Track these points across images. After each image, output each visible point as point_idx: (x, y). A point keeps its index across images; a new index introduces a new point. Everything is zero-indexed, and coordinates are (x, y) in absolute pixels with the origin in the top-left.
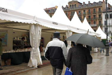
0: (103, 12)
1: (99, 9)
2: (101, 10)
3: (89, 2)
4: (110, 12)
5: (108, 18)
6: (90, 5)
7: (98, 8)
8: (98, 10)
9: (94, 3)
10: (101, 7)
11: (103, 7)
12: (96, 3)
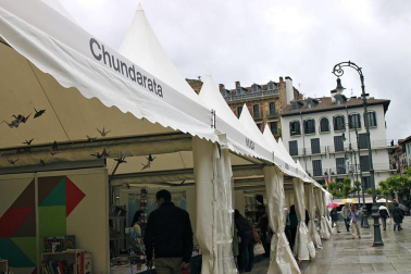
0: (283, 116)
1: (272, 106)
2: (278, 107)
3: (238, 83)
4: (303, 113)
5: (299, 133)
6: (243, 93)
7: (267, 104)
8: (266, 108)
9: (255, 86)
10: (277, 98)
11: (282, 99)
12: (259, 87)
